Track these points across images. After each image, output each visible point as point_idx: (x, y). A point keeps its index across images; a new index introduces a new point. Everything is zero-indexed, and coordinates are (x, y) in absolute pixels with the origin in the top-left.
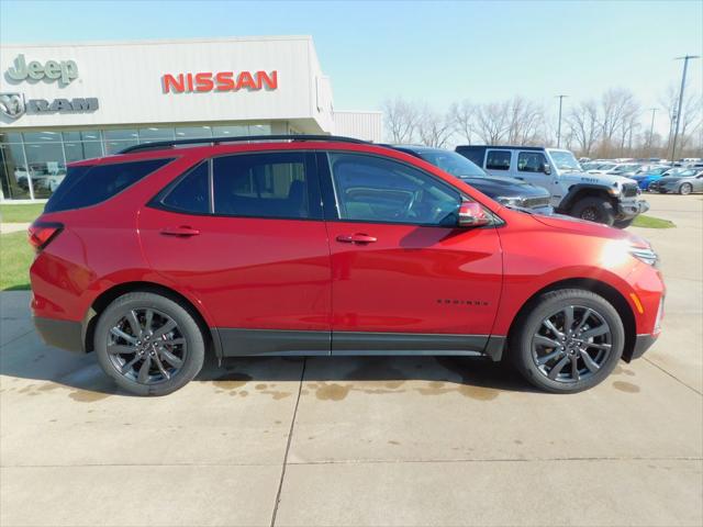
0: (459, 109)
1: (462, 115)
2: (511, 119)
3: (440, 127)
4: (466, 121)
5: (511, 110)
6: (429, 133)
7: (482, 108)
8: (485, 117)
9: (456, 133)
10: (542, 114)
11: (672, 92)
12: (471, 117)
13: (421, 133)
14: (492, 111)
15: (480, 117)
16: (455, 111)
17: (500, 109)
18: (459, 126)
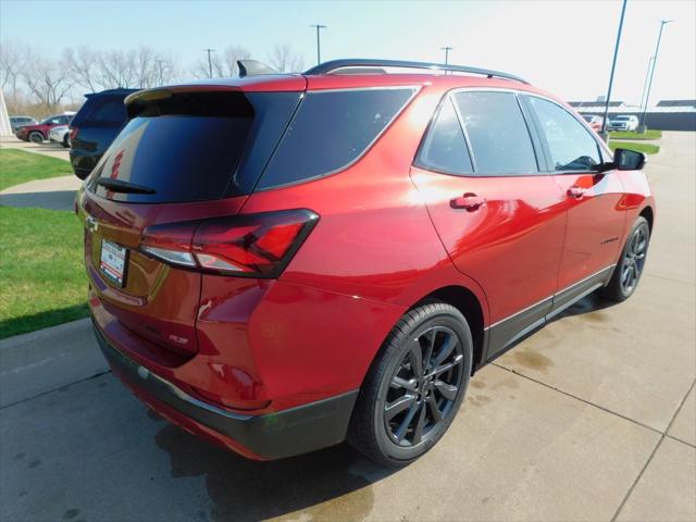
0: (76, 56)
1: (81, 64)
2: (139, 71)
3: (54, 77)
4: (86, 71)
5: (138, 61)
6: (41, 85)
7: (103, 57)
8: (109, 67)
9: (76, 85)
10: (171, 67)
11: (279, 54)
12: (92, 66)
13: (30, 83)
14: (116, 60)
15: (103, 67)
16: (70, 58)
17: (126, 60)
18: (79, 76)
